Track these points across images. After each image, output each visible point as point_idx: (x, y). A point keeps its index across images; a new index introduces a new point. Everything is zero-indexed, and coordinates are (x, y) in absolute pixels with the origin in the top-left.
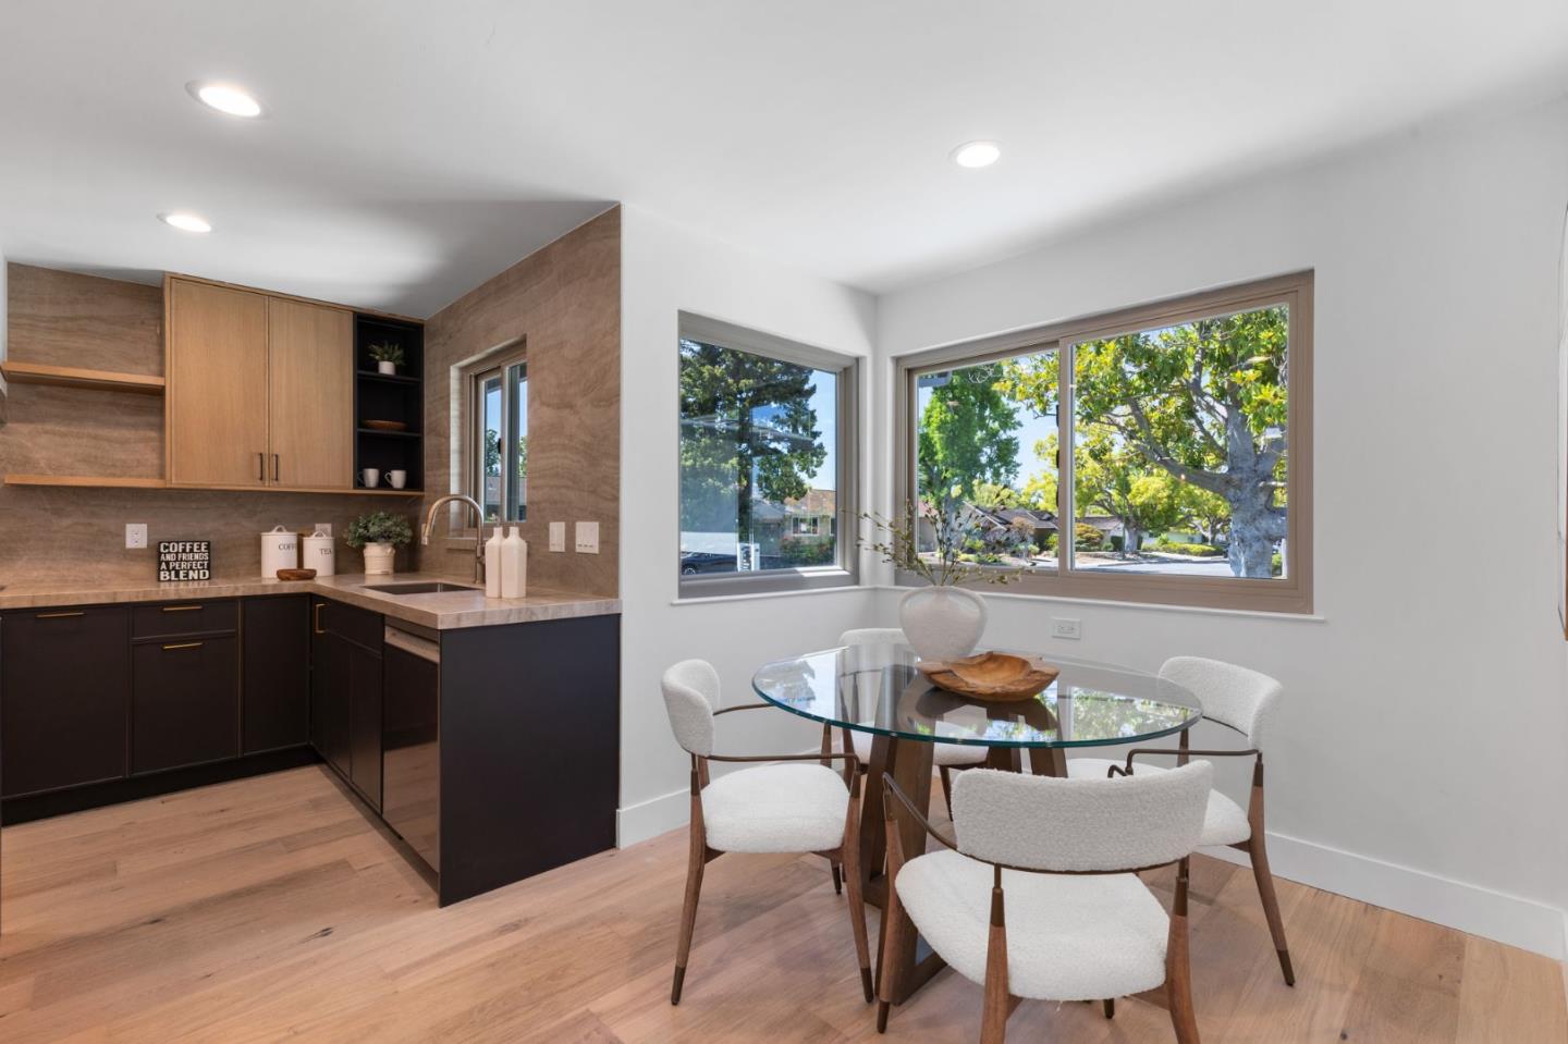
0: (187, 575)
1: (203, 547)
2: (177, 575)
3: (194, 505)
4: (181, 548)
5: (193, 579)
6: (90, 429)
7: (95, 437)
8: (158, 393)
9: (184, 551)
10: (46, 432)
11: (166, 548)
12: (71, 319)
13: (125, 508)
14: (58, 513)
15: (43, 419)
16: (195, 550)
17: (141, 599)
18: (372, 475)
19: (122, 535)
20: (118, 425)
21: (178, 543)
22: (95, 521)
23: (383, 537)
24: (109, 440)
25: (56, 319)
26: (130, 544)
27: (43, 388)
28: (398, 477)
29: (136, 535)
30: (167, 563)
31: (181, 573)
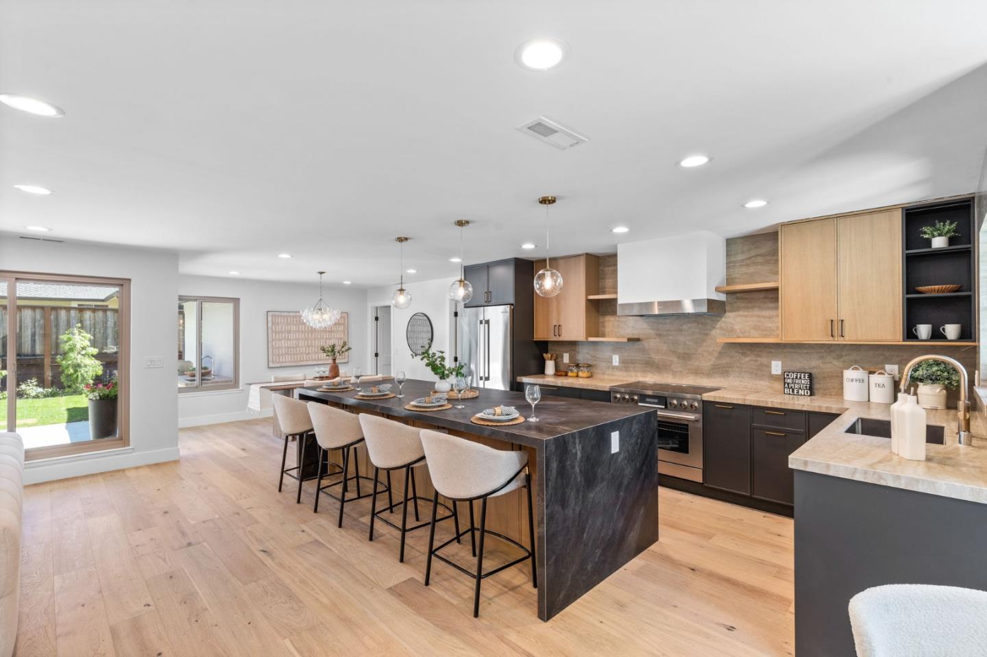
0: (798, 392)
1: (806, 377)
2: (793, 391)
3: (805, 351)
4: (795, 376)
5: (801, 395)
6: (756, 312)
7: (759, 316)
8: (776, 290)
9: (797, 377)
10: (739, 316)
11: (788, 375)
12: (749, 258)
13: (771, 352)
14: (744, 354)
15: (738, 309)
16: (802, 378)
17: (755, 404)
18: (924, 330)
19: (769, 366)
20: (768, 308)
21: (793, 373)
22: (759, 359)
23: (931, 379)
24: (764, 317)
25: (743, 260)
26: (774, 372)
27: (738, 295)
28: (951, 330)
29: (776, 367)
30: (788, 384)
31: (795, 390)
